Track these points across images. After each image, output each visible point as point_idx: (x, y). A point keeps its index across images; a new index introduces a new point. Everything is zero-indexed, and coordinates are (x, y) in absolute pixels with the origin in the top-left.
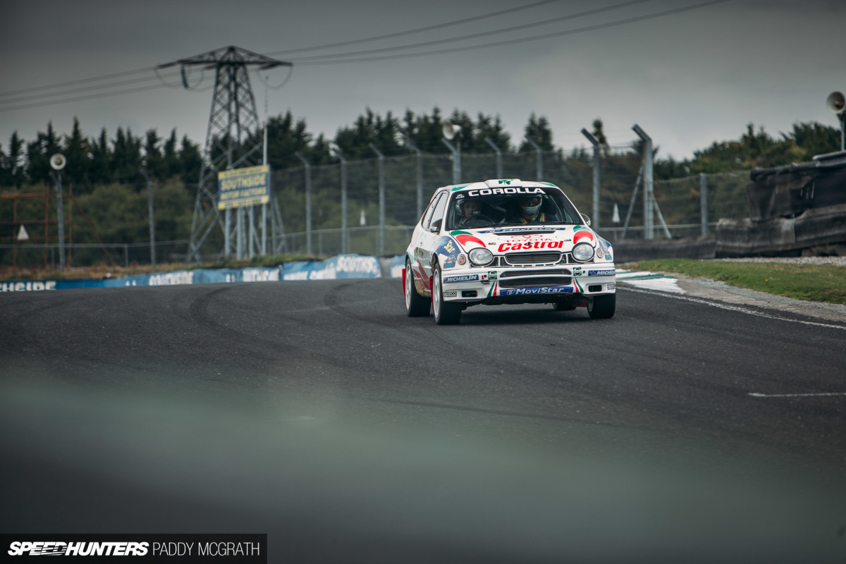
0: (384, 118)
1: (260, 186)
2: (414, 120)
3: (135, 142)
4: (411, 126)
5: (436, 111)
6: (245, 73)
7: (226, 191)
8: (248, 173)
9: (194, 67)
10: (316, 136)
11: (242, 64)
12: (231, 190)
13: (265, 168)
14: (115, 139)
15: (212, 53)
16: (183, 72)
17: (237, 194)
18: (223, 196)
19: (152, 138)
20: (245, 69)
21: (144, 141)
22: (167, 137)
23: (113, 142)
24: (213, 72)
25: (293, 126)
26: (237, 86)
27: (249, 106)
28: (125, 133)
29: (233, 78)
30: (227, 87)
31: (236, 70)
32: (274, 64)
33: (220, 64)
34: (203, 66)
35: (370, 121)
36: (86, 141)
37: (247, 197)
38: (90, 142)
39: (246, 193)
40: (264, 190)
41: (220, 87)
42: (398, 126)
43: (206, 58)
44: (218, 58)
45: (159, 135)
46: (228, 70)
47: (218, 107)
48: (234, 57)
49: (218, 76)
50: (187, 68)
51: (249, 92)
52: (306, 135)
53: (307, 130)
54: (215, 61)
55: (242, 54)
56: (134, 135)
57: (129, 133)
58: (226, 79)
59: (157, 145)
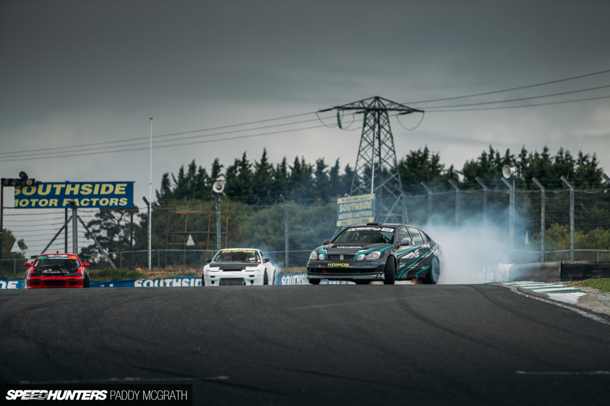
0: (503, 155)
1: (367, 210)
2: (527, 157)
3: (308, 167)
4: (525, 161)
5: (546, 150)
6: (387, 118)
7: (343, 212)
8: (359, 200)
9: (346, 112)
10: (447, 167)
11: (385, 110)
12: (347, 212)
13: (372, 196)
14: (293, 166)
15: (362, 102)
16: (338, 116)
17: (350, 215)
18: (340, 217)
19: (321, 165)
20: (386, 114)
21: (315, 168)
22: (333, 165)
23: (291, 168)
24: (362, 116)
25: (430, 159)
26: (380, 127)
27: (389, 143)
28: (300, 161)
29: (377, 121)
30: (373, 128)
31: (379, 115)
32: (410, 111)
33: (368, 110)
34: (354, 111)
35: (491, 157)
36: (271, 166)
37: (358, 218)
38: (275, 167)
39: (357, 215)
40: (371, 213)
41: (367, 128)
42: (514, 161)
43: (356, 105)
44: (366, 106)
45: (326, 163)
46: (374, 115)
47: (365, 144)
48: (379, 105)
49: (365, 119)
50: (341, 112)
51: (389, 132)
52: (440, 166)
53: (440, 162)
54: (364, 108)
55: (385, 103)
56: (307, 162)
57: (303, 161)
58: (372, 122)
59: (324, 171)
